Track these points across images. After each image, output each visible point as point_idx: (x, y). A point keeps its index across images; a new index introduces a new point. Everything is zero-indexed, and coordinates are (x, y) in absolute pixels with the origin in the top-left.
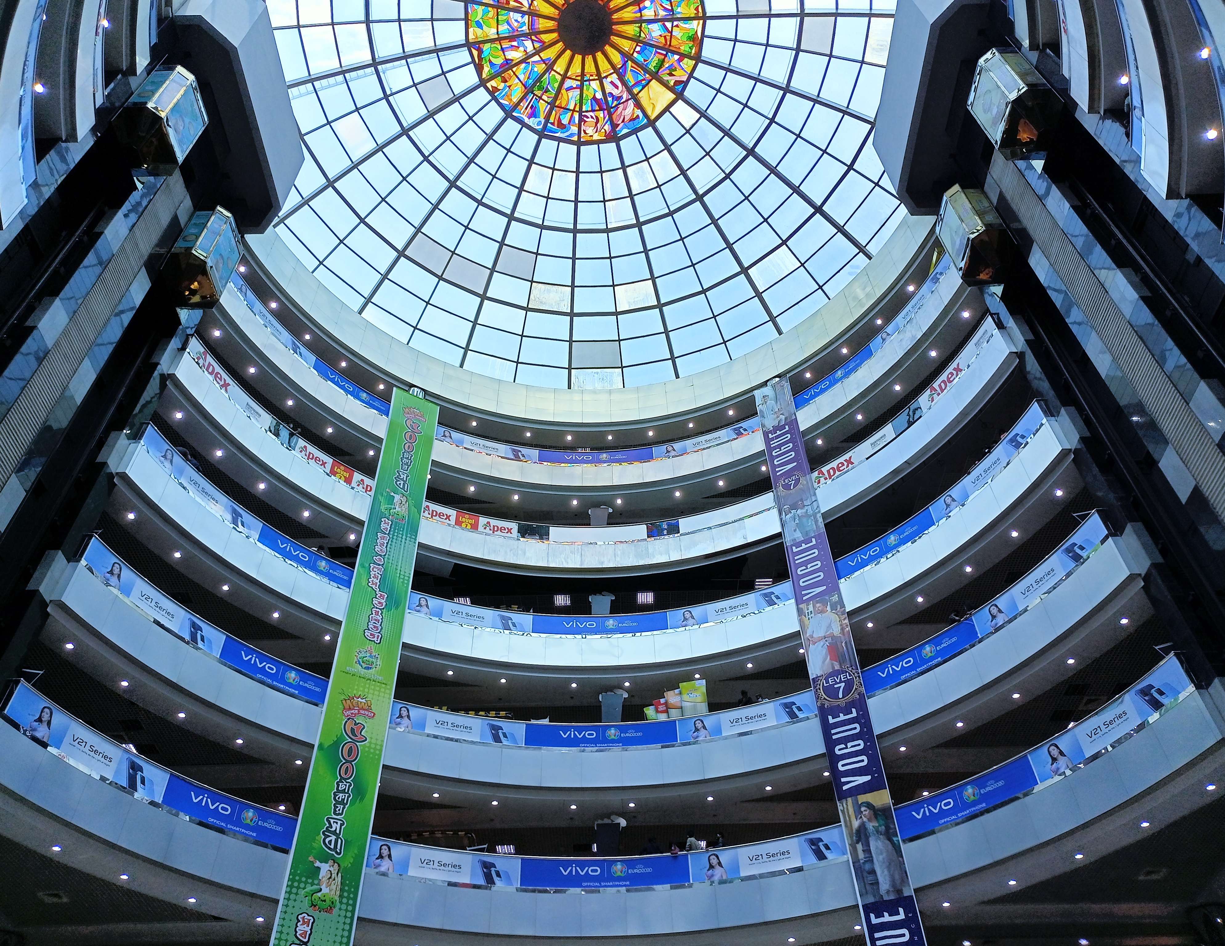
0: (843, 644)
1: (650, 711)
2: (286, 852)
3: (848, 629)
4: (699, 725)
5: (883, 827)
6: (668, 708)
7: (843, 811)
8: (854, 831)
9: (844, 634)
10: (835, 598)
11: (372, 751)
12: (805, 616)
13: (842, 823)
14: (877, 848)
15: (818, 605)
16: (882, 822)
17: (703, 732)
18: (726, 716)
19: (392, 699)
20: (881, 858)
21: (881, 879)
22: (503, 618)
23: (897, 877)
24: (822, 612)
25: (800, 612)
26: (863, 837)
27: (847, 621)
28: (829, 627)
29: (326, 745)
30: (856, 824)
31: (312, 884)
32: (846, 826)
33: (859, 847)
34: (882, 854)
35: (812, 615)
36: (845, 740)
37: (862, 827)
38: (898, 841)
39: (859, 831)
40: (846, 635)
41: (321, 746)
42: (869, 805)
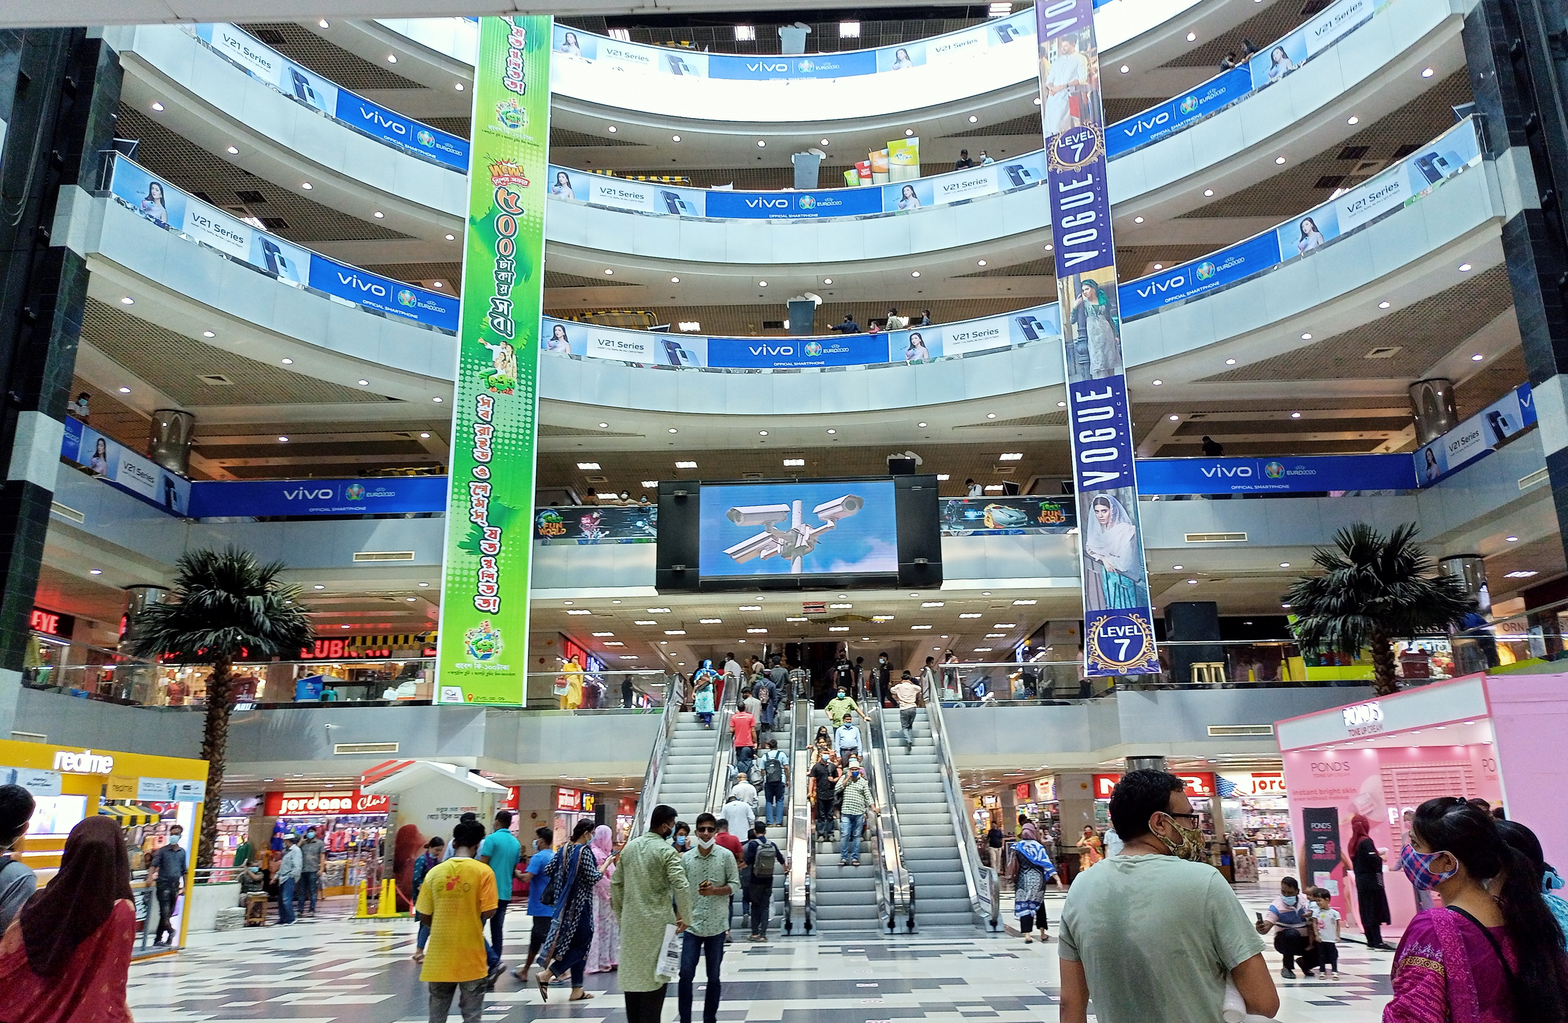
0: (1089, 95)
1: (851, 176)
2: (454, 335)
3: (1097, 75)
4: (908, 192)
5: (1104, 307)
6: (872, 171)
7: (1062, 290)
8: (1072, 311)
9: (1090, 82)
10: (1086, 34)
11: (531, 224)
12: (1047, 58)
13: (1060, 301)
14: (1094, 328)
15: (1064, 43)
16: (1103, 301)
17: (912, 201)
18: (940, 181)
19: (547, 163)
20: (1097, 337)
21: (1093, 360)
22: (672, 59)
23: (1110, 357)
24: (1068, 52)
25: (1041, 52)
26: (1080, 316)
27: (1097, 65)
28: (1075, 72)
29: (478, 219)
30: (1074, 303)
31: (487, 366)
32: (1064, 305)
33: (1075, 327)
34: (1098, 334)
35: (1056, 57)
36: (1074, 212)
37: (1082, 306)
38: (1118, 321)
39: (1076, 311)
40: (1094, 83)
41: (472, 220)
42: (1091, 283)
